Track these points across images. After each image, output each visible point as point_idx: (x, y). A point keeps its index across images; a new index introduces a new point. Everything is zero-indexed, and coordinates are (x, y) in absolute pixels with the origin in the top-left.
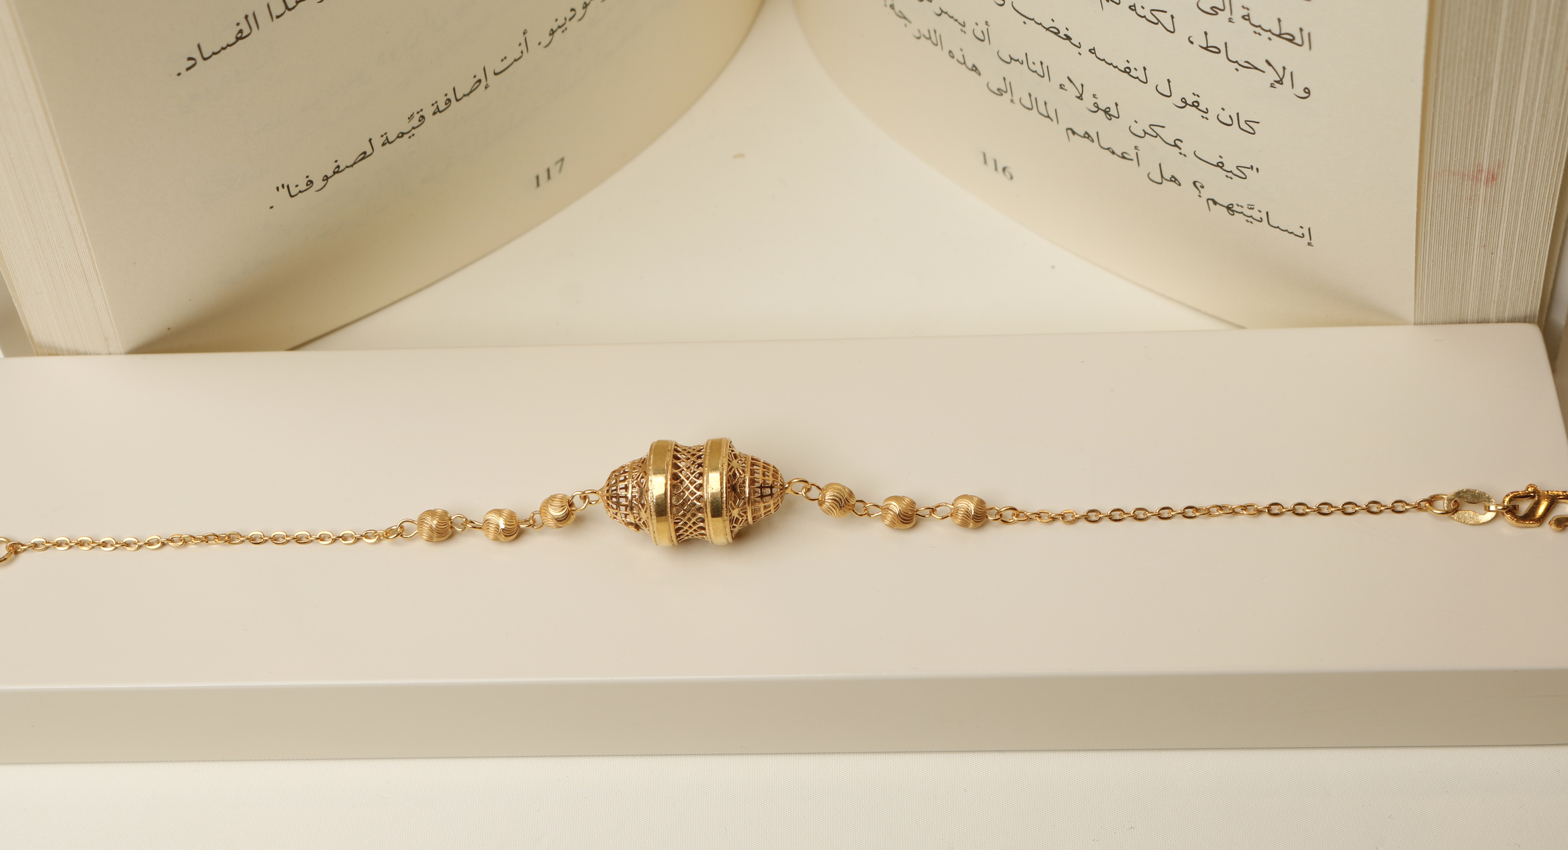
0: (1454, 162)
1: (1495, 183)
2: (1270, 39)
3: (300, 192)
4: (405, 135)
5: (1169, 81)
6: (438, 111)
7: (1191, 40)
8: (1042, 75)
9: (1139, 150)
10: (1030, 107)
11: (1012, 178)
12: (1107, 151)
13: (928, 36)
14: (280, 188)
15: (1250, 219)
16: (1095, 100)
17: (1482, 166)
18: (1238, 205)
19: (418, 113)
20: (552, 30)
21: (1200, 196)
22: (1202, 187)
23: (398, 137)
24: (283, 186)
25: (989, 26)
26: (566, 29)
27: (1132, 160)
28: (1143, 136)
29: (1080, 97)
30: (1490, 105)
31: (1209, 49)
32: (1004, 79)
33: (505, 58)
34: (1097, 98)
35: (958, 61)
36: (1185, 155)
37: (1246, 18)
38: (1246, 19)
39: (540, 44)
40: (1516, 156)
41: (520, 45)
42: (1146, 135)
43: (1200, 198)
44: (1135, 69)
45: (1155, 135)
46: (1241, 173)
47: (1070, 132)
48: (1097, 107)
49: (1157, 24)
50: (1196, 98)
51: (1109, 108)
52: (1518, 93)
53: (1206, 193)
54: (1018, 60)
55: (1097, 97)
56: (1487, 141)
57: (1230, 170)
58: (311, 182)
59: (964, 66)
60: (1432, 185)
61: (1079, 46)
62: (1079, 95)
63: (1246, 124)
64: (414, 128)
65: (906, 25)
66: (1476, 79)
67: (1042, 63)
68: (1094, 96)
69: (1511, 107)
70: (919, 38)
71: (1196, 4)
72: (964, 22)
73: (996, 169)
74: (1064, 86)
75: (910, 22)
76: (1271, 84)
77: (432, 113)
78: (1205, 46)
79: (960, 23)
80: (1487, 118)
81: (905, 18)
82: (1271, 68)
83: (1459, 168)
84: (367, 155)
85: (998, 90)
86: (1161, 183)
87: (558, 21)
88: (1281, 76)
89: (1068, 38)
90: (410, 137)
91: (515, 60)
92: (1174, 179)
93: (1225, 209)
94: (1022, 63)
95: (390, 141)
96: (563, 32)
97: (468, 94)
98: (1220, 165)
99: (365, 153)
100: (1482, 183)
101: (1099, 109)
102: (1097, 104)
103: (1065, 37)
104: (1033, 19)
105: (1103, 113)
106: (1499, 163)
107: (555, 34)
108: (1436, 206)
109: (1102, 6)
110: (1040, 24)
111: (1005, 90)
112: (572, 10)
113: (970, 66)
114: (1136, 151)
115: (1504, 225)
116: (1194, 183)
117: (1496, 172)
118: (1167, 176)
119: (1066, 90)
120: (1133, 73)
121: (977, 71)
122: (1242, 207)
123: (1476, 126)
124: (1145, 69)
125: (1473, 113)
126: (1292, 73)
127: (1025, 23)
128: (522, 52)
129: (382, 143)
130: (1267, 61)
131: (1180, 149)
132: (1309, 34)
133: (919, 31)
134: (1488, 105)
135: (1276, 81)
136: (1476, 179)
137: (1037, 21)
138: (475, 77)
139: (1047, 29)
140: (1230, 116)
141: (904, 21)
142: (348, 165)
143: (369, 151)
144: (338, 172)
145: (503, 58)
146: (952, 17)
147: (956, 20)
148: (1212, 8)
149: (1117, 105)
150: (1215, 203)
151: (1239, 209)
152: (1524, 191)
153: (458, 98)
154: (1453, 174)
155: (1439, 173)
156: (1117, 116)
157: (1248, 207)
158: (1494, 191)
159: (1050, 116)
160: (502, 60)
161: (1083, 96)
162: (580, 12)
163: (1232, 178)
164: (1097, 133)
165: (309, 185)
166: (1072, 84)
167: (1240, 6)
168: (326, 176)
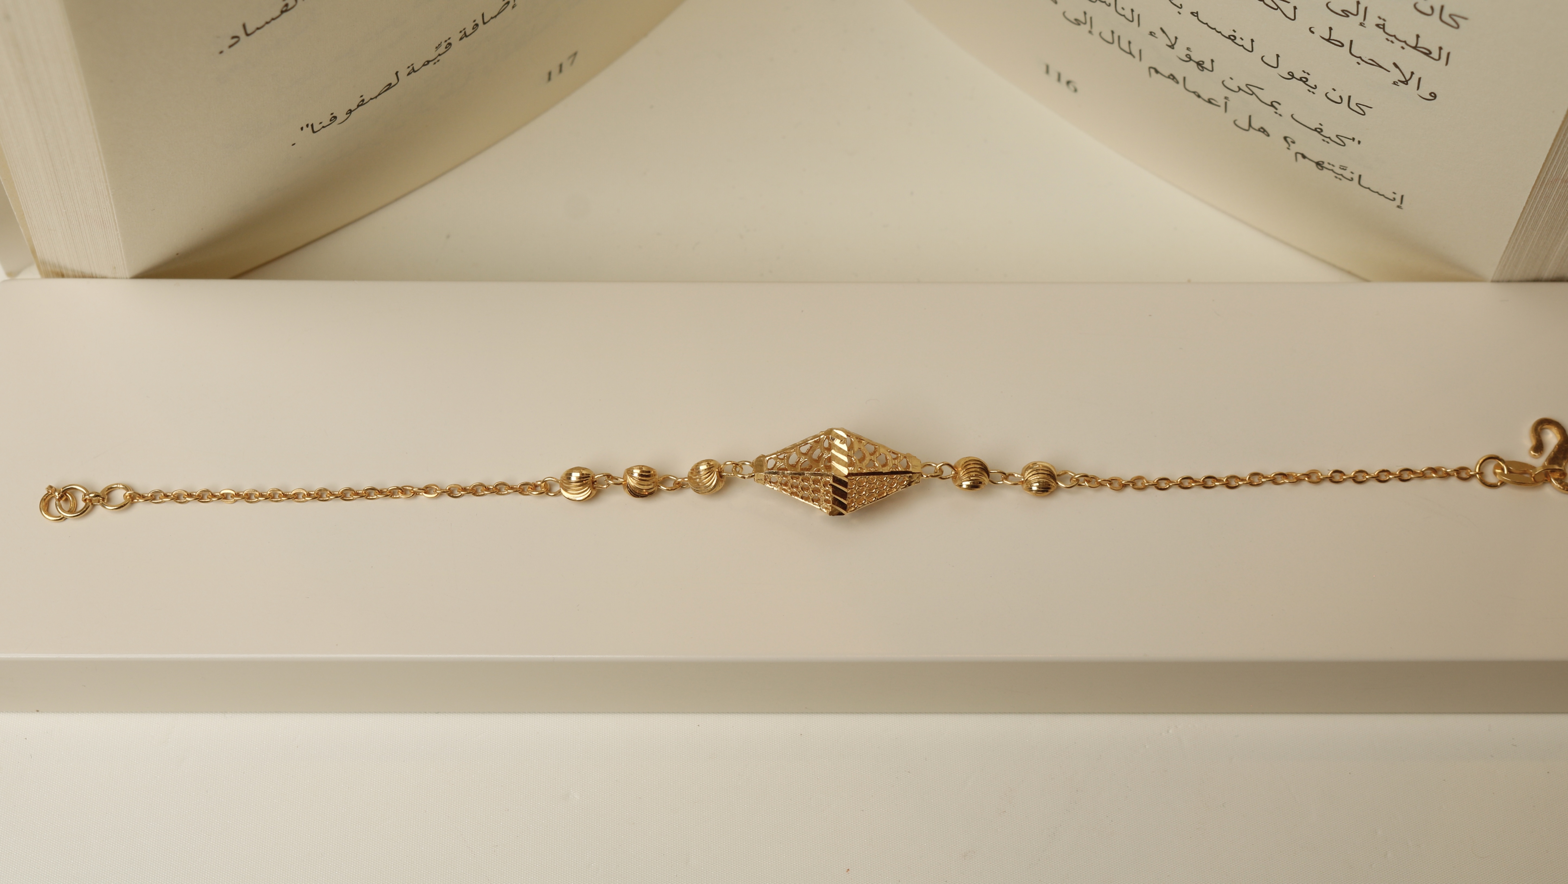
2: (1403, 48)
5: (1278, 56)
7: (1312, 30)
8: (1131, 20)
9: (1229, 99)
10: (1111, 41)
11: (1075, 89)
12: (1193, 94)
15: (1340, 177)
16: (1188, 52)
18: (1329, 164)
22: (1294, 142)
27: (1219, 106)
28: (1237, 90)
29: (1172, 47)
31: (1331, 41)
32: (1086, 14)
34: (1191, 51)
36: (1281, 115)
37: (1381, 26)
38: (1380, 28)
42: (1240, 90)
43: (1288, 150)
44: (1241, 37)
45: (1252, 93)
46: (1341, 140)
47: (1152, 70)
50: (1304, 74)
51: (1203, 62)
53: (1296, 148)
54: (1104, 2)
57: (1328, 137)
61: (1180, 6)
62: (1170, 44)
63: (1358, 105)
67: (1132, 11)
68: (1188, 48)
73: (1059, 82)
74: (1155, 34)
78: (1327, 38)
82: (1397, 70)
85: (1077, 20)
86: (1248, 131)
88: (1407, 78)
92: (1263, 130)
93: (1315, 164)
94: (1109, 6)
98: (1318, 129)
101: (1190, 59)
102: (1190, 56)
105: (1195, 64)
111: (1084, 22)
114: (1226, 100)
116: (1285, 137)
118: (1256, 126)
119: (1157, 38)
120: (1238, 41)
121: (1056, 3)
122: (1333, 165)
124: (1253, 41)
126: (1420, 79)
130: (1396, 64)
131: (1277, 109)
132: (1449, 55)
135: (1399, 81)
140: (1341, 97)
148: (1343, 11)
149: (1213, 61)
150: (1305, 157)
151: (1329, 166)
156: (1211, 69)
157: (1339, 166)
159: (1133, 52)
161: (1175, 46)
163: (1329, 143)
164: (1185, 78)
166: (1164, 35)
167: (1377, 16)
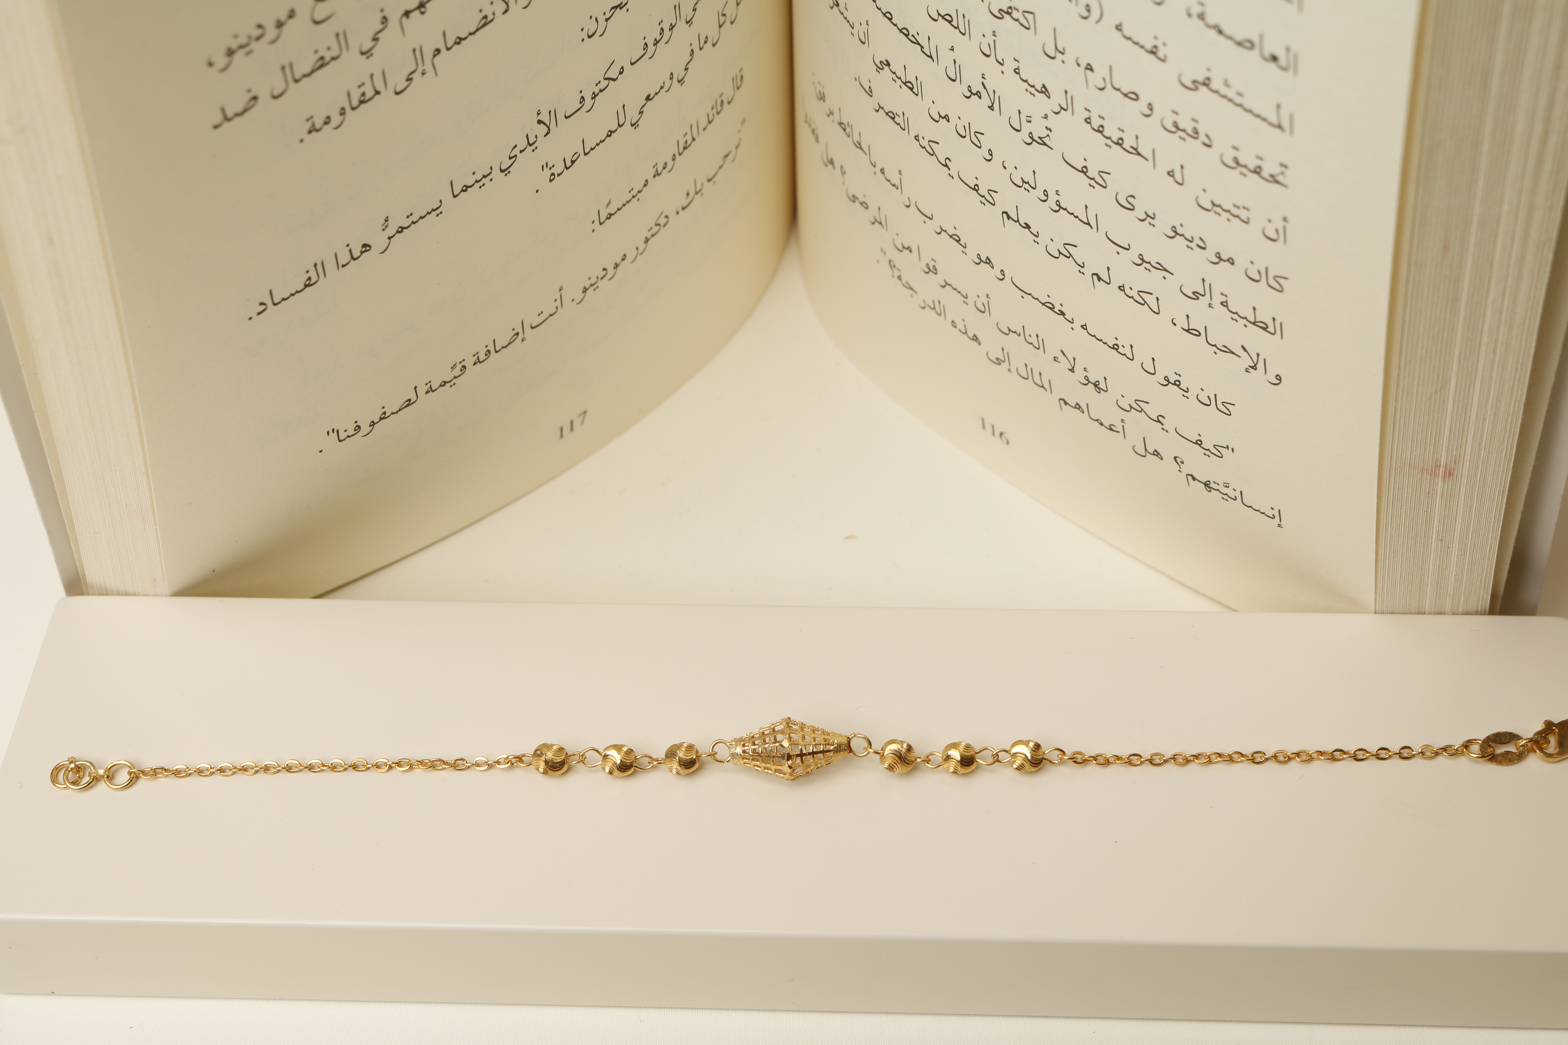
0: (1414, 456)
1: (1451, 478)
2: (1245, 326)
3: (348, 437)
4: (447, 384)
5: (1153, 360)
6: (478, 361)
7: (1174, 322)
8: (1038, 347)
9: (1125, 423)
10: (1026, 376)
11: (1008, 443)
12: (1096, 422)
13: (932, 307)
14: (331, 432)
15: (1226, 497)
16: (1085, 374)
17: (1440, 461)
18: (1214, 482)
19: (460, 363)
20: (585, 288)
21: (1180, 471)
22: (1182, 463)
23: (441, 386)
24: (333, 430)
25: (989, 298)
26: (597, 287)
27: (1118, 432)
28: (1129, 410)
29: (1072, 370)
30: (1448, 402)
31: (1190, 331)
32: (1003, 349)
33: (542, 313)
34: (1088, 372)
35: (960, 331)
36: (1167, 431)
37: (1224, 304)
38: (1224, 306)
39: (573, 300)
40: (1471, 453)
41: (556, 300)
42: (1132, 409)
43: (1180, 473)
44: (1123, 346)
45: (1140, 410)
46: (1218, 452)
47: (1062, 402)
48: (1088, 380)
49: (1143, 305)
50: (1177, 378)
51: (1098, 382)
52: (1473, 392)
53: (1186, 469)
54: (1015, 332)
55: (1087, 370)
56: (1445, 437)
57: (1207, 448)
58: (359, 427)
59: (965, 335)
60: (1393, 477)
61: (1072, 321)
62: (1071, 368)
63: (1223, 405)
64: (455, 377)
65: (912, 296)
66: (1435, 376)
67: (1037, 337)
68: (1085, 369)
69: (1466, 405)
70: (924, 308)
71: (1179, 288)
72: (966, 295)
73: (994, 434)
74: (1058, 359)
75: (916, 292)
76: (1246, 369)
77: (473, 363)
78: (1187, 328)
79: (962, 295)
80: (1445, 415)
81: (911, 289)
82: (1246, 353)
83: (1419, 462)
84: (411, 402)
85: (997, 359)
86: (1145, 456)
87: (591, 279)
88: (1255, 362)
89: (1062, 313)
90: (451, 386)
91: (551, 315)
92: (1156, 453)
93: (1203, 486)
94: (1019, 335)
95: (433, 389)
96: (595, 290)
97: (506, 346)
98: (1199, 443)
99: (409, 400)
100: (1440, 478)
101: (1089, 382)
102: (1088, 378)
103: (1059, 313)
104: (1030, 294)
105: (1093, 386)
106: (1455, 459)
107: (588, 292)
108: (1396, 498)
109: (1094, 285)
110: (1037, 299)
111: (1003, 360)
112: (604, 269)
113: (971, 336)
114: (1123, 424)
115: (1459, 520)
116: (1175, 458)
117: (1452, 468)
118: (1151, 450)
119: (1060, 363)
120: (1121, 350)
121: (978, 341)
122: (1219, 485)
123: (1435, 422)
124: (1132, 347)
125: (1432, 409)
126: (1265, 360)
127: (1023, 297)
128: (557, 308)
129: (426, 391)
130: (1243, 347)
131: (1163, 425)
132: (1281, 324)
133: (924, 301)
134: (1446, 402)
135: (1250, 366)
136: (1434, 473)
137: (1034, 296)
138: (513, 330)
139: (1043, 304)
140: (1208, 397)
141: (910, 292)
142: (393, 412)
143: (413, 399)
144: (384, 418)
145: (540, 312)
146: (955, 289)
147: (959, 292)
148: (1194, 293)
149: (1105, 379)
150: (1194, 479)
151: (1215, 486)
152: (1477, 488)
153: (497, 349)
154: (1414, 468)
155: (1400, 466)
156: (1106, 390)
157: (1224, 485)
158: (1450, 486)
159: (1045, 386)
160: (539, 315)
161: (1075, 369)
162: (611, 271)
163: (1209, 456)
164: (1087, 404)
165: (357, 430)
166: (1065, 357)
167: (1220, 293)
168: (373, 422)
